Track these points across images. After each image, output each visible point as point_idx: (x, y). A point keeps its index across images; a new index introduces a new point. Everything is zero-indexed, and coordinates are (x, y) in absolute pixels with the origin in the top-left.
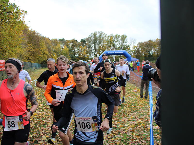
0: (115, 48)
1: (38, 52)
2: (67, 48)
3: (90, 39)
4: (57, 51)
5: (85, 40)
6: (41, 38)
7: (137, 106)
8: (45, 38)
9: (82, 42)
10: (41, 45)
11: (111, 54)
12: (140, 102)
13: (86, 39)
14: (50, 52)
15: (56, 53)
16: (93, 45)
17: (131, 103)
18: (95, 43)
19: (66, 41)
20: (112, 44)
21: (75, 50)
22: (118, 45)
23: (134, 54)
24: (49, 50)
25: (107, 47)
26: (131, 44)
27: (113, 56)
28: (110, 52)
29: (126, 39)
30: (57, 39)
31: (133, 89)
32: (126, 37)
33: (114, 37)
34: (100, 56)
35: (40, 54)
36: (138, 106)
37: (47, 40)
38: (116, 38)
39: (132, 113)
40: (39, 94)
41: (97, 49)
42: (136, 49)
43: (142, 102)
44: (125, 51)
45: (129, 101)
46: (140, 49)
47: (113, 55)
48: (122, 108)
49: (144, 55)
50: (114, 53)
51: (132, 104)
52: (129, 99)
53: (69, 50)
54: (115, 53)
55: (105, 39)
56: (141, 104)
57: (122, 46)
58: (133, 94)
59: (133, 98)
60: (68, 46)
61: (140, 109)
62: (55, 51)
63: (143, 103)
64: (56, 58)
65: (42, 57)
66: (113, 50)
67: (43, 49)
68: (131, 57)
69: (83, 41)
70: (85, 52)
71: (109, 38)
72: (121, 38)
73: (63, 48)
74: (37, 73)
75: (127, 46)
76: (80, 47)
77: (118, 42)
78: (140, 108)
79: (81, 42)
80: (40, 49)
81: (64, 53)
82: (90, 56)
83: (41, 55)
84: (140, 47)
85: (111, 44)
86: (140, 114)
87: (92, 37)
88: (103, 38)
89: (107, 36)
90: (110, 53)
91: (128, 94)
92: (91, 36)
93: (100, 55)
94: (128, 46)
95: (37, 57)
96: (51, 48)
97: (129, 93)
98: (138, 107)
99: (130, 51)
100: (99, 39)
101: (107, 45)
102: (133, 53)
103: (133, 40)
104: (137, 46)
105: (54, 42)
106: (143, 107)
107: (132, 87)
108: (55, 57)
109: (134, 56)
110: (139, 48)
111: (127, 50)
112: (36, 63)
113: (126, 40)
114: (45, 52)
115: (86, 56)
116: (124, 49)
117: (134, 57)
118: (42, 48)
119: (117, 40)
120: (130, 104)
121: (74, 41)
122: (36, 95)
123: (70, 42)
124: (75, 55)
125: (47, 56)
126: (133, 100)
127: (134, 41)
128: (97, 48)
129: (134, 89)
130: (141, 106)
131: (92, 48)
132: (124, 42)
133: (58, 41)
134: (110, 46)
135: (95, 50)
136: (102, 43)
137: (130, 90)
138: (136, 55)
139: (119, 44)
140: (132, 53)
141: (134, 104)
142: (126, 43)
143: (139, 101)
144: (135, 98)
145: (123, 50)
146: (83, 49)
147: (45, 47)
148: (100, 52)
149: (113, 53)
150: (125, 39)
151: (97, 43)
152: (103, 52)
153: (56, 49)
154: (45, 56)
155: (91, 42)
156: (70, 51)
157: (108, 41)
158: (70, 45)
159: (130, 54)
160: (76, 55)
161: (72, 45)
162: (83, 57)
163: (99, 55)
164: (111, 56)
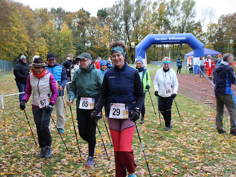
0: (170, 29)
1: (6, 36)
2: (68, 28)
3: (116, 9)
4: (48, 35)
5: (105, 12)
6: (11, 6)
7: (218, 152)
8: (20, 6)
9: (100, 16)
10: (12, 21)
11: (160, 41)
12: (224, 144)
13: (108, 11)
14: (32, 37)
15: (45, 40)
16: (123, 22)
17: (204, 144)
18: (126, 19)
19: (67, 13)
20: (163, 21)
21: (86, 32)
22: (176, 21)
23: (210, 41)
24: (30, 32)
25: (152, 27)
26: (203, 19)
27: (164, 45)
28: (159, 37)
29: (193, 8)
30: (47, 10)
31: (208, 115)
32: (193, 4)
33: (166, 4)
34: (137, 46)
35: (11, 41)
36: (219, 150)
37: (25, 11)
38: (172, 7)
39: (207, 165)
40: (11, 125)
41: (131, 31)
42: (214, 29)
43: (228, 144)
44: (189, 34)
45: (199, 141)
46: (224, 30)
47: (166, 43)
48: (183, 154)
49: (234, 42)
50: (166, 39)
51: (205, 146)
52: (200, 136)
53: (73, 32)
54: (168, 40)
55: (147, 9)
56: (227, 148)
57: (184, 24)
58: (208, 126)
59: (209, 135)
60: (70, 24)
61: (224, 159)
62: (44, 36)
63: (230, 145)
64: (45, 50)
65: (15, 46)
66: (165, 33)
67: (17, 29)
68: (203, 47)
69: (102, 14)
70: (106, 36)
71: (157, 7)
72: (181, 6)
73: (59, 29)
74: (6, 81)
75: (195, 23)
76: (96, 26)
77: (176, 16)
78: (223, 156)
79: (98, 15)
80: (10, 31)
81: (62, 39)
83: (13, 43)
84: (224, 24)
85: (161, 19)
86: (224, 168)
87: (120, 5)
88: (144, 7)
89: (153, 2)
90: (158, 39)
91: (197, 124)
92: (118, 3)
93: (138, 43)
94: (199, 24)
95: (5, 46)
96: (35, 27)
97: (200, 123)
98: (221, 153)
99: (201, 35)
100: (135, 9)
101: (152, 22)
102: (208, 39)
103: (210, 9)
104: (217, 23)
105: (41, 16)
106: (231, 153)
107: (205, 110)
108: (43, 47)
109: (211, 46)
110: (223, 27)
111: (195, 33)
112: (3, 60)
113: (192, 12)
114: (22, 36)
115: (108, 47)
116: (190, 29)
117: (209, 48)
118: (15, 28)
119: (174, 11)
120: (202, 147)
121: (83, 15)
122: (4, 126)
123: (75, 16)
124: (86, 44)
125: (26, 45)
126: (209, 138)
127: (211, 13)
128: (131, 28)
129: (210, 115)
130: (225, 151)
131: (122, 30)
132: (189, 16)
133: (50, 15)
134: (158, 26)
135: (127, 33)
136: (142, 19)
137: (200, 116)
138: (214, 43)
139: (178, 19)
140: (206, 40)
141: (211, 145)
142: (194, 17)
143: (221, 141)
144: (211, 133)
145: (186, 32)
146: (102, 32)
147: (21, 25)
148: (137, 38)
149: (164, 39)
150: (191, 9)
151: (131, 19)
152: (143, 38)
153: (45, 31)
154: (23, 45)
155: (118, 16)
156: (76, 34)
157: (155, 14)
158: (75, 22)
159: (202, 41)
160: (88, 45)
161: (79, 23)
162: (102, 49)
163: (136, 44)
164: (160, 46)
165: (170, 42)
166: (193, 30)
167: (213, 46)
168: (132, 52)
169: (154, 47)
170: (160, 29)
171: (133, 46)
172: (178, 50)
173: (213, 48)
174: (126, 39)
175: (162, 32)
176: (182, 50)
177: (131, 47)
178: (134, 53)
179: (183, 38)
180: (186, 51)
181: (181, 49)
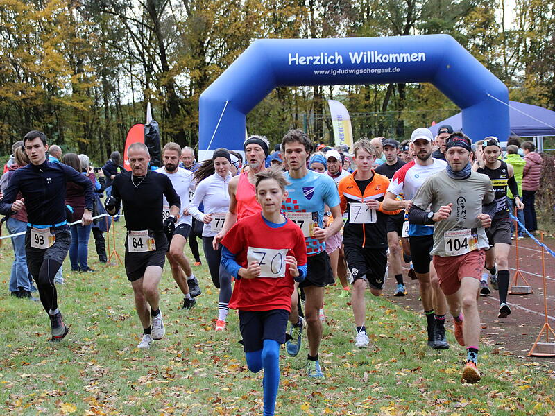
11: (311, 67)
23: (530, 71)
34: (206, 93)
41: (171, 21)
44: (443, 38)
47: (333, 81)
50: (339, 58)
54: (347, 64)
66: (329, 32)
68: (506, 98)
82: (108, 88)
90: (301, 61)
99: (491, 42)
102: (523, 59)
109: (534, 92)
111: (464, 31)
117: (529, 100)
131: (129, 13)
135: (156, 30)
148: (203, 53)
149: (328, 61)
159: (495, 69)
162: (39, 102)
165: (358, 72)
166: (455, 19)
167: (545, 90)
168: (178, 119)
169: (281, 96)
170: (305, 13)
171: (182, 90)
172: (390, 111)
173: (545, 100)
174: (152, 58)
175: (313, 30)
176: (405, 111)
177: (172, 97)
178: (188, 122)
179: (413, 58)
180: (424, 116)
181: (400, 107)
